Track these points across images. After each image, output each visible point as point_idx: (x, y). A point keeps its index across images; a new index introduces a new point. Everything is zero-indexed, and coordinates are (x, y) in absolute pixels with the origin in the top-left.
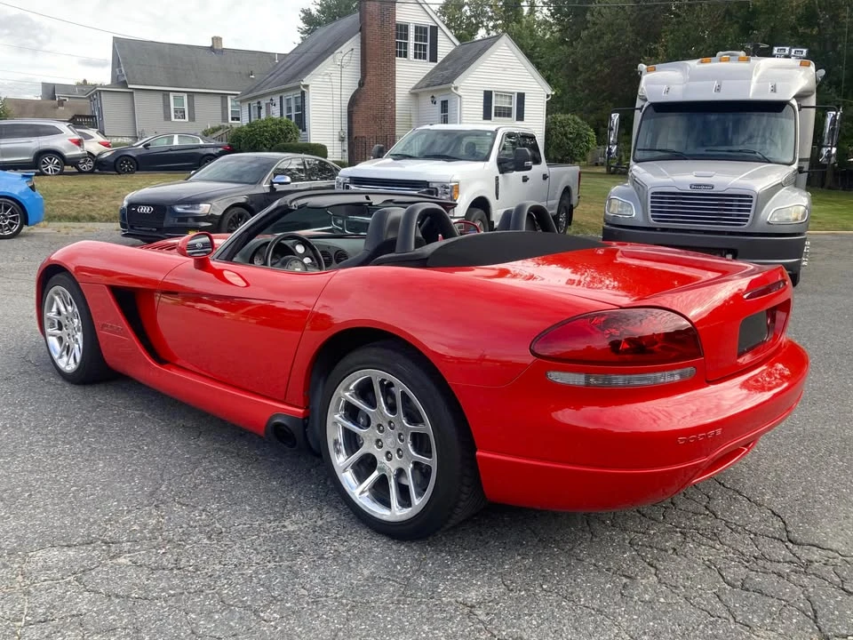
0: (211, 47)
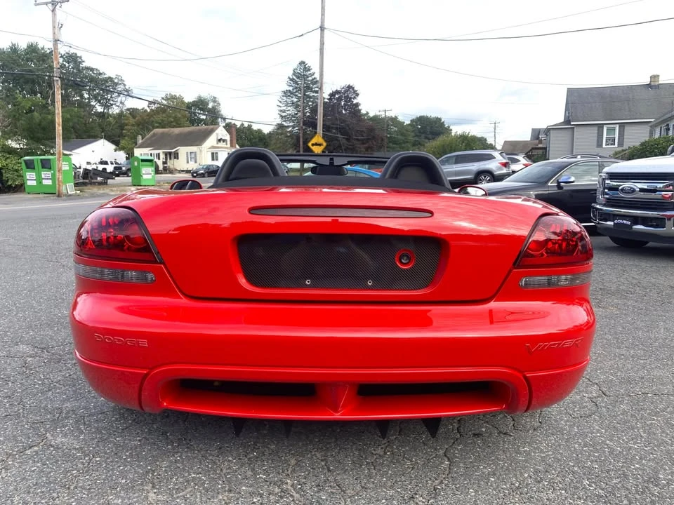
0: (649, 84)
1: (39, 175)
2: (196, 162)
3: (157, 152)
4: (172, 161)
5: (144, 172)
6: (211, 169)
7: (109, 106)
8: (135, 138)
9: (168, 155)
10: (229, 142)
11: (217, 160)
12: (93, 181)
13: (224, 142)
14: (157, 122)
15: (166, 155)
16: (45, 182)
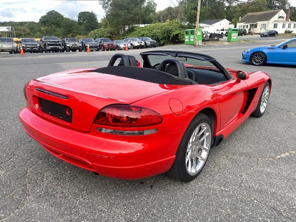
1: (190, 37)
2: (265, 29)
3: (247, 24)
4: (253, 29)
5: (233, 35)
6: (272, 33)
7: (232, 3)
8: (238, 18)
9: (252, 26)
10: (285, 18)
11: (276, 28)
12: (213, 39)
13: (282, 18)
14: (250, 10)
15: (251, 26)
16: (191, 40)
